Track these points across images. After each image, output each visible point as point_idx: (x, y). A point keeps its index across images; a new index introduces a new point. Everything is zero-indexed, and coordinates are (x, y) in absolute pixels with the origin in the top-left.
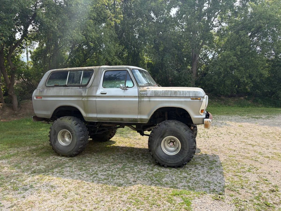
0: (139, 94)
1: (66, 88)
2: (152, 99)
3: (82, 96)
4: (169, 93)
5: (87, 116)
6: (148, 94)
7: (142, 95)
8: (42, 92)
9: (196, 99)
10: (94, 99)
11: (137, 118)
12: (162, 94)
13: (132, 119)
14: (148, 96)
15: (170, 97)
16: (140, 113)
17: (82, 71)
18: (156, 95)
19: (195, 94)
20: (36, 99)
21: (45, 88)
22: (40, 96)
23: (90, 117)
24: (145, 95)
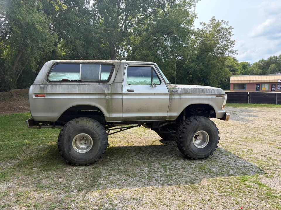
0: (169, 91)
1: (81, 84)
2: (183, 97)
3: (104, 94)
4: (198, 91)
5: (111, 116)
6: (178, 91)
7: (173, 93)
8: (45, 89)
9: (220, 96)
10: (120, 97)
11: (166, 115)
12: (191, 91)
13: (161, 117)
14: (178, 93)
15: (199, 94)
16: (170, 110)
17: (99, 64)
18: (186, 92)
19: (219, 92)
20: (37, 98)
21: (48, 83)
22: (41, 93)
23: (113, 117)
24: (176, 93)
